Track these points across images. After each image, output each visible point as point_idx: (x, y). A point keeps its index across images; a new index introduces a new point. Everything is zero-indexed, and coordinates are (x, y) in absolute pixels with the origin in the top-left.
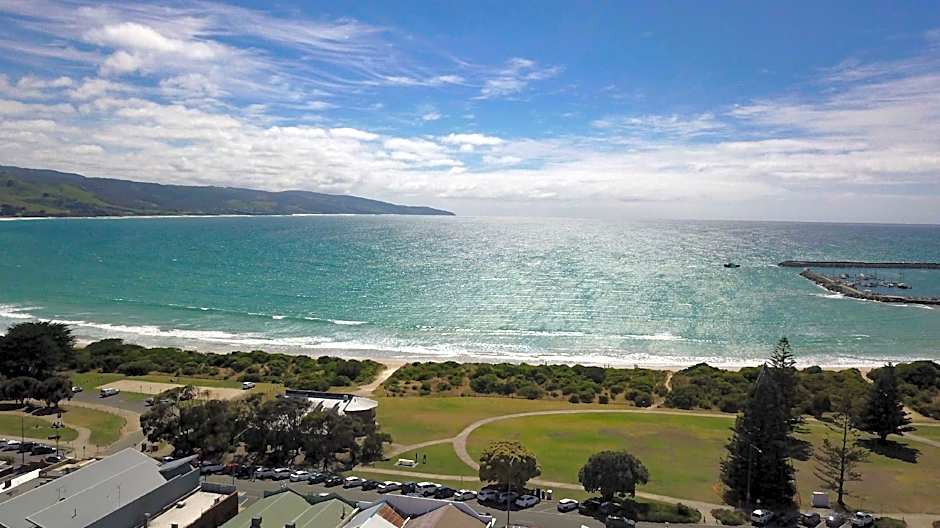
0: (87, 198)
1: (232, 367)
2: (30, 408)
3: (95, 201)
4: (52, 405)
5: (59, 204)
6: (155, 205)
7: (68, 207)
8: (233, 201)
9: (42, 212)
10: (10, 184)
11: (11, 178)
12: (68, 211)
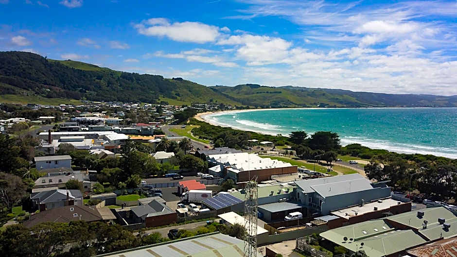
0: (354, 99)
1: (415, 160)
2: (321, 163)
3: (356, 101)
4: (329, 163)
5: (341, 102)
6: (383, 103)
7: (345, 104)
8: (422, 101)
9: (335, 106)
10: (324, 94)
11: (325, 92)
12: (345, 106)
